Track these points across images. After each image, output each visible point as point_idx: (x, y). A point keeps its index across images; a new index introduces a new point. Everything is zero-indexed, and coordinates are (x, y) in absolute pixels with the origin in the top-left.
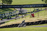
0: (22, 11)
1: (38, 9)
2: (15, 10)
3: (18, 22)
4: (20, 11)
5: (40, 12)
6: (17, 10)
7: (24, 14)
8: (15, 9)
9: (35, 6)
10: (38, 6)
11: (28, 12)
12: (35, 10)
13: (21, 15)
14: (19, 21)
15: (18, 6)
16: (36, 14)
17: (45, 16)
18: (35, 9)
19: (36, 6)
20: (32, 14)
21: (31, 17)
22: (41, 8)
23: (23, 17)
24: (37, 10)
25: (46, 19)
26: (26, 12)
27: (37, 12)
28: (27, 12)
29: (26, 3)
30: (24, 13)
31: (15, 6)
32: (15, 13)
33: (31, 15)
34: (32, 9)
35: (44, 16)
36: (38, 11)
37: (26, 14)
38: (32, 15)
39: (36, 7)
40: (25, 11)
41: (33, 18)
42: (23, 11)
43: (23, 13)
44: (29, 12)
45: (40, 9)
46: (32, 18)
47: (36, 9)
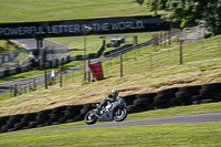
0: (45, 53)
1: (119, 42)
2: (12, 48)
3: (27, 103)
4: (36, 53)
5: (130, 55)
6: (24, 46)
7: (54, 64)
8: (12, 41)
9: (104, 27)
10: (122, 26)
11: (74, 54)
12: (109, 46)
13: (40, 69)
14: (33, 102)
15: (28, 30)
16: (110, 64)
17: (155, 75)
18: (108, 42)
19: (110, 27)
20: (90, 66)
21: (87, 81)
22: (136, 34)
23: (49, 82)
24: (114, 46)
25: (158, 87)
26: (65, 56)
27: (114, 56)
28: (68, 57)
29: (65, 12)
30: (57, 61)
31: (10, 29)
32: (11, 60)
33: (88, 69)
34: (93, 44)
35: (148, 74)
36: (120, 49)
37: (63, 64)
38: (94, 72)
39: (111, 31)
40: (62, 52)
41: (97, 82)
42: (52, 52)
43: (51, 62)
44: (79, 58)
45: (129, 38)
46: (92, 84)
47: (110, 39)
